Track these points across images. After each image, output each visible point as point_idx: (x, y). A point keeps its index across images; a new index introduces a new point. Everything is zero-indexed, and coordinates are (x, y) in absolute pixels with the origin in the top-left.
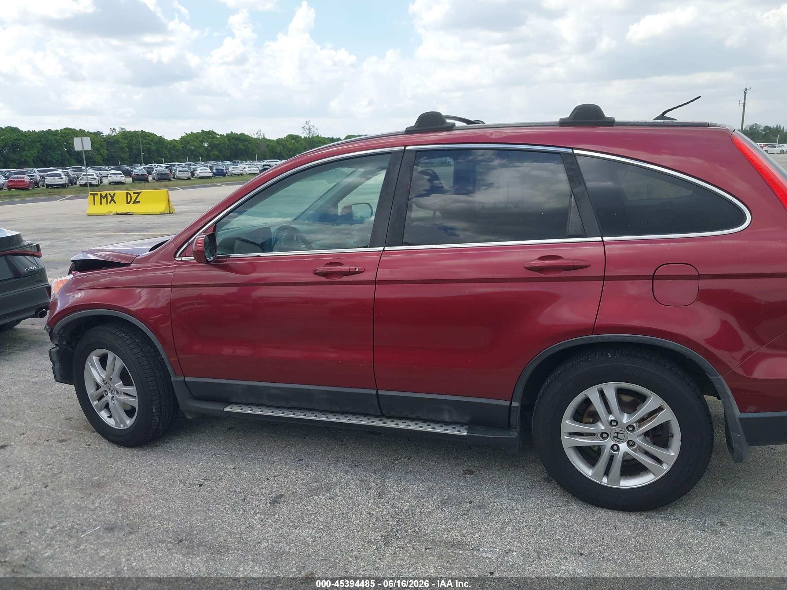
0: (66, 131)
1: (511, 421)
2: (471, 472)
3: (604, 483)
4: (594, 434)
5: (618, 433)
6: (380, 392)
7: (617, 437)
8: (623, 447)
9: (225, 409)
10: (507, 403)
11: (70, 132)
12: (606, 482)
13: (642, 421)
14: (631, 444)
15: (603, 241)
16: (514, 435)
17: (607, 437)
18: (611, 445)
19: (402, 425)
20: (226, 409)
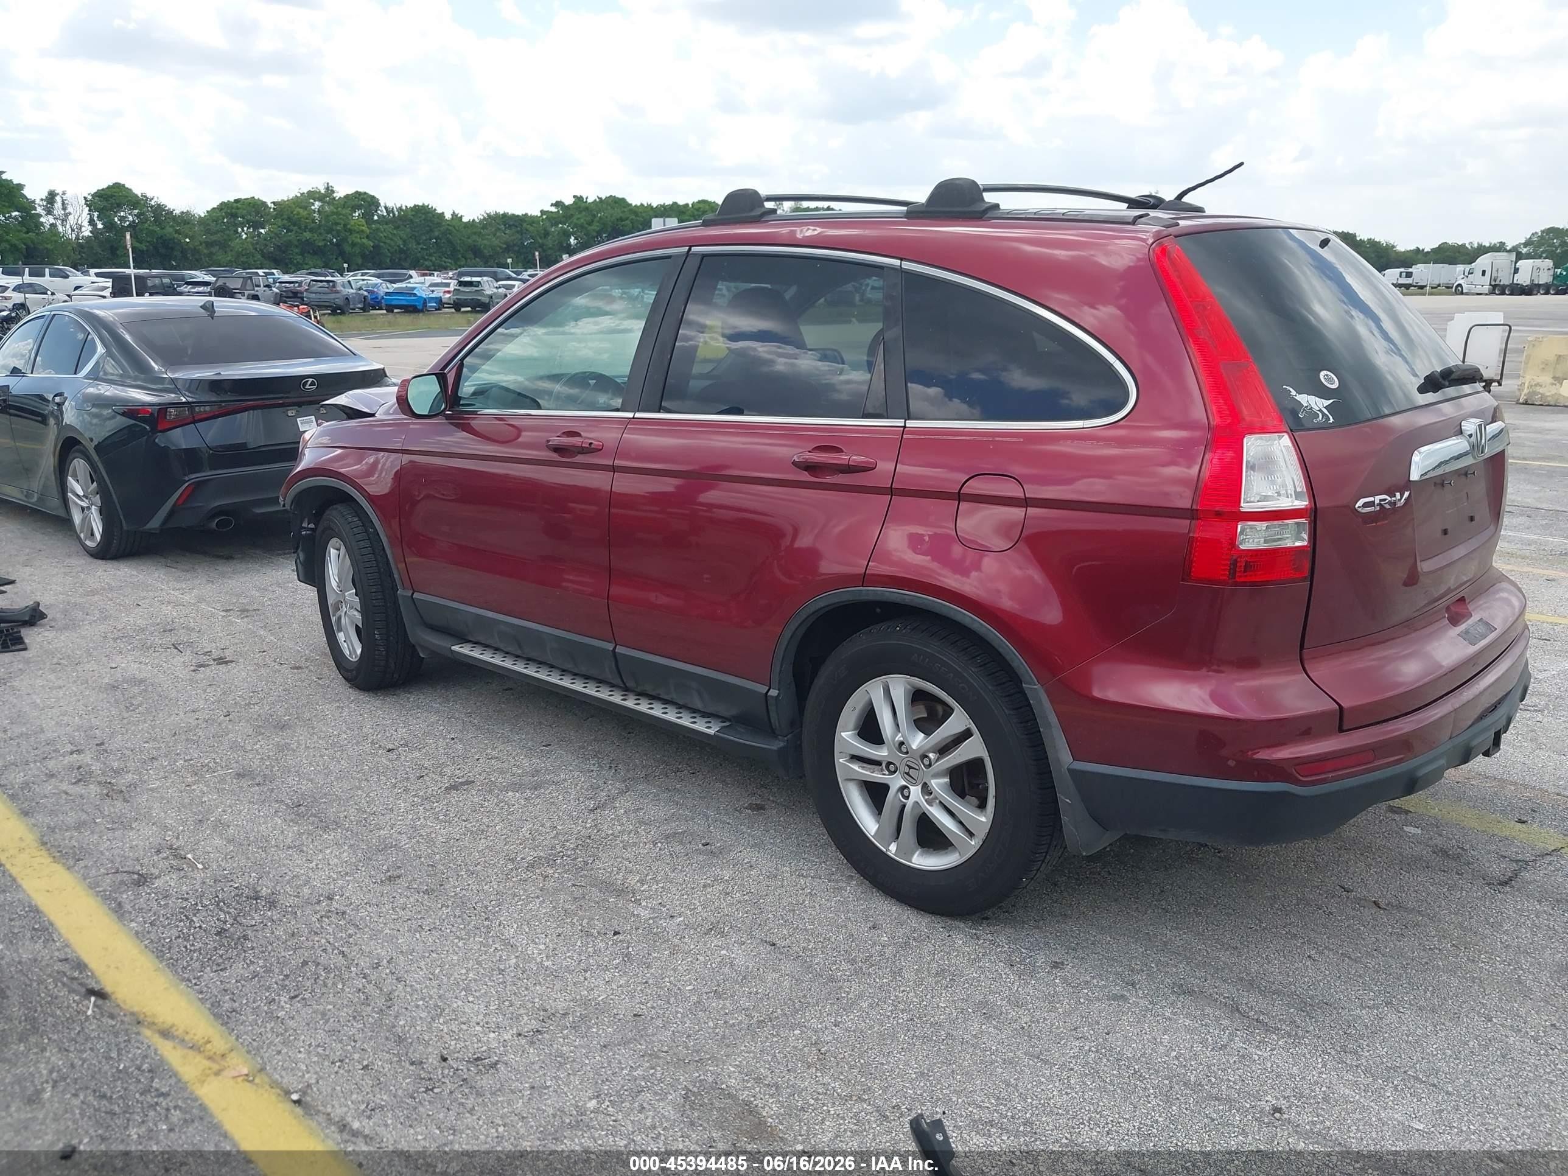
0: (701, 205)
1: (772, 721)
2: (759, 808)
3: (890, 851)
4: (879, 763)
5: (910, 767)
6: (620, 650)
7: (908, 774)
8: (915, 791)
9: (453, 648)
10: (763, 689)
11: (707, 207)
12: (894, 852)
13: (943, 750)
14: (926, 790)
15: (905, 427)
16: (776, 745)
17: (895, 772)
18: (898, 786)
19: (657, 711)
20: (455, 648)
